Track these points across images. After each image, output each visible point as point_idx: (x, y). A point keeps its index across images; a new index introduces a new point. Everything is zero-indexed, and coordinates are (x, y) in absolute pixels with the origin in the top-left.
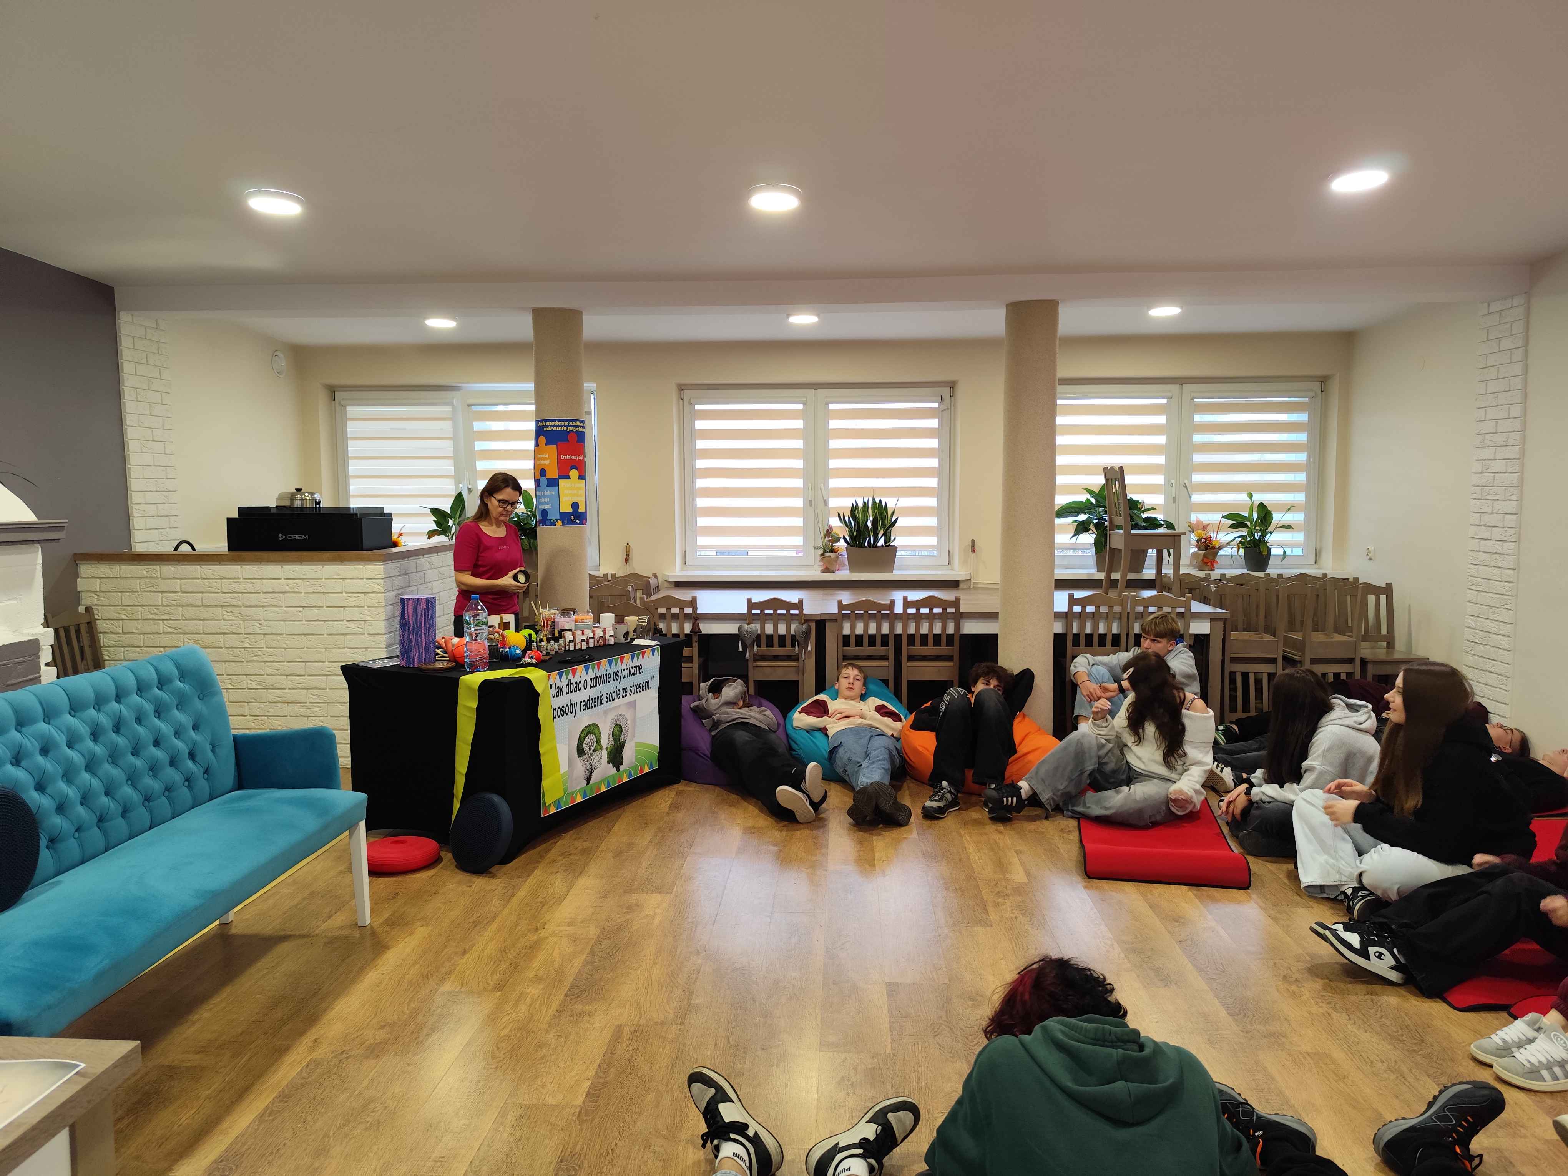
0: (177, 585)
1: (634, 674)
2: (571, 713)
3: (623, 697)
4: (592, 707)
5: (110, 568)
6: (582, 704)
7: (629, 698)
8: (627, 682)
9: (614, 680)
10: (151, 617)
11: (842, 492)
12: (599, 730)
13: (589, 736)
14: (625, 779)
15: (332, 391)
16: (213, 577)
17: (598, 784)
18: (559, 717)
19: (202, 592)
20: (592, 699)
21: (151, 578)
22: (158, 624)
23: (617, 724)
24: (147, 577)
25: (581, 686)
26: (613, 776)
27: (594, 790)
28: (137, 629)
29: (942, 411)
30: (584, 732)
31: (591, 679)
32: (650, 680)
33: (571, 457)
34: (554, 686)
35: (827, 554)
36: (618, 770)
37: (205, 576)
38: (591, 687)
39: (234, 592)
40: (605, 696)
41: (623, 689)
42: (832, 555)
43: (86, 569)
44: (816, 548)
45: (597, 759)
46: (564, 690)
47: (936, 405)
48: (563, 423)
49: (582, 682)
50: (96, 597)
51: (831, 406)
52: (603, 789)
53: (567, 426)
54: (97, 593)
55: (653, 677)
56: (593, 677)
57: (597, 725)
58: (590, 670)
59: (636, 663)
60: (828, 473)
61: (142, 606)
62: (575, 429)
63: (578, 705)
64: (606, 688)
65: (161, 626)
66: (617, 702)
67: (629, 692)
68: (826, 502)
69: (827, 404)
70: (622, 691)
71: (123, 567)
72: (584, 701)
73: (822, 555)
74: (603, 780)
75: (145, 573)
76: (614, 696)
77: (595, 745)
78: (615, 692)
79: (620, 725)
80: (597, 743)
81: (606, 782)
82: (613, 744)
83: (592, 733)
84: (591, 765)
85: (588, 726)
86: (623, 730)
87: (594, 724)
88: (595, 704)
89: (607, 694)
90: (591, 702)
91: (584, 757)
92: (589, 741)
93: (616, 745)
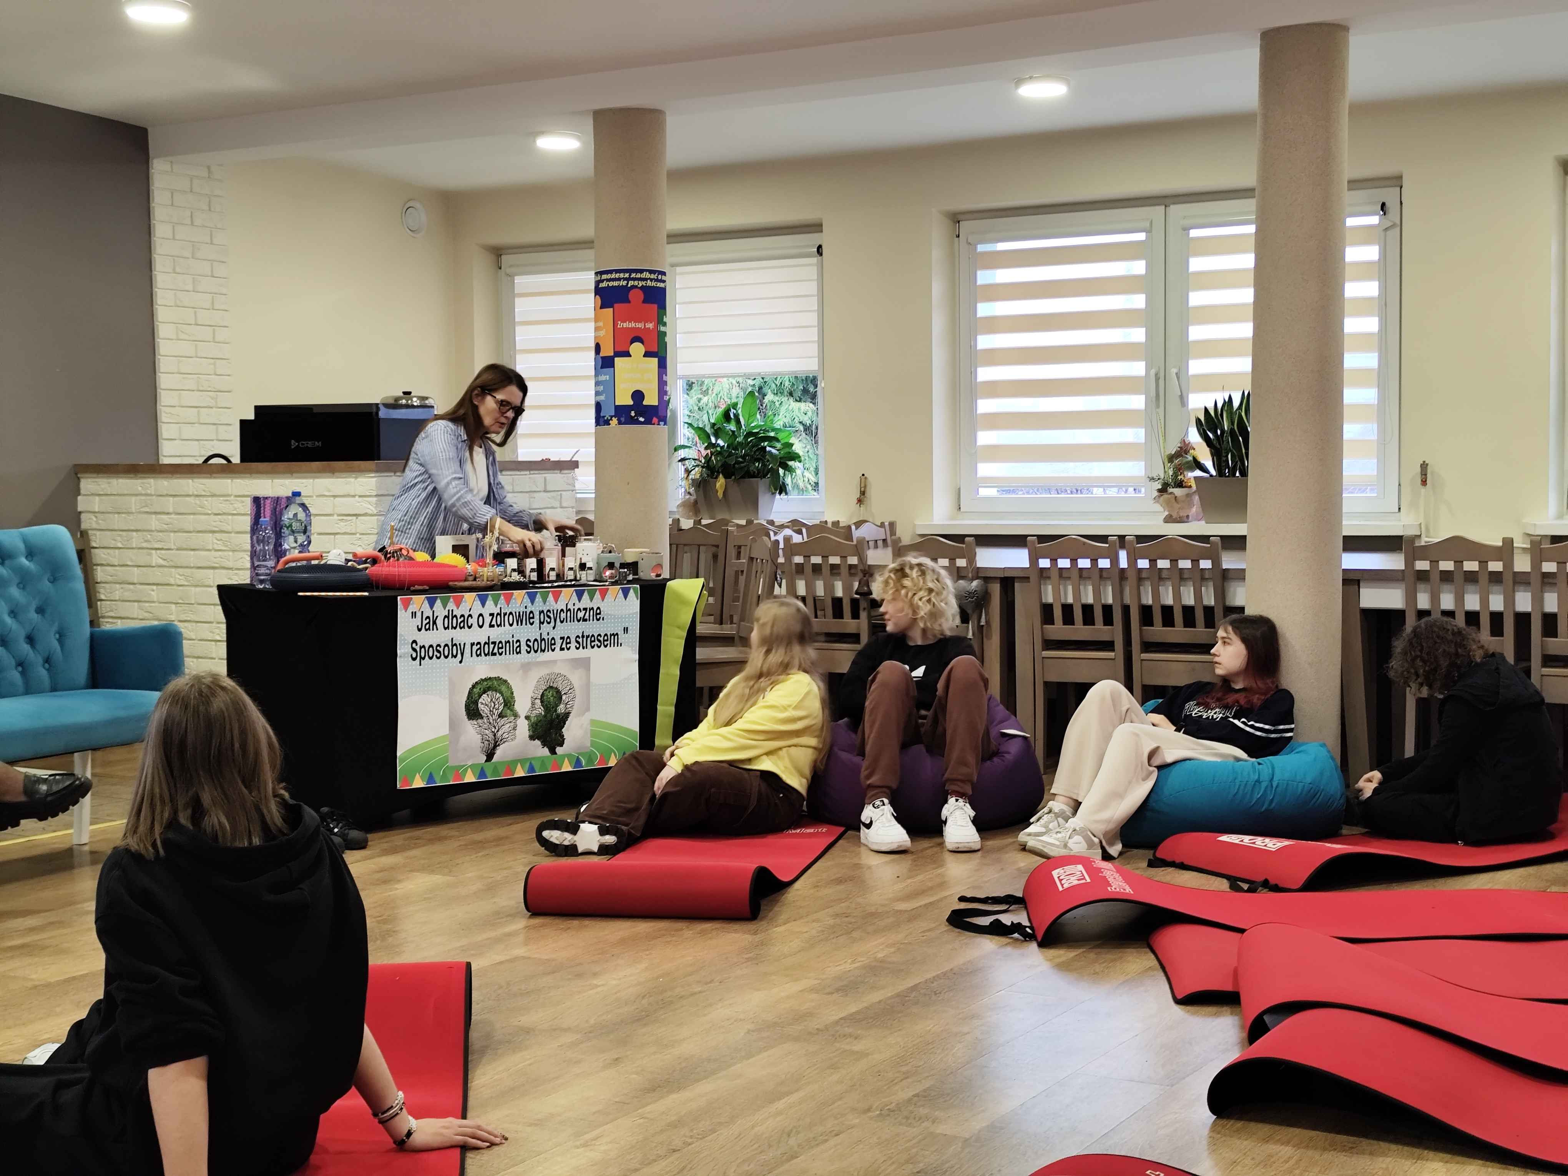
0: (170, 504)
1: (585, 620)
2: (455, 657)
3: (562, 649)
4: (494, 654)
5: (109, 483)
6: (475, 648)
7: (573, 653)
8: (573, 629)
9: (541, 623)
10: (145, 545)
11: (1208, 382)
12: (509, 687)
13: (490, 693)
14: (567, 767)
15: (497, 253)
16: (204, 493)
17: (510, 765)
18: (431, 658)
19: (194, 514)
20: (494, 643)
21: (146, 495)
22: (150, 554)
23: (551, 687)
24: (141, 495)
25: (473, 621)
26: (542, 760)
27: (502, 769)
28: (131, 560)
29: (1386, 229)
30: (479, 687)
31: (492, 615)
32: (621, 633)
33: (633, 325)
34: (419, 615)
35: (1170, 490)
36: (553, 752)
37: (196, 493)
38: (491, 626)
39: (224, 514)
40: (523, 644)
41: (562, 638)
42: (1178, 492)
43: (87, 484)
44: (1152, 479)
45: (506, 728)
46: (439, 622)
47: (1374, 220)
48: (622, 275)
49: (475, 617)
50: (95, 519)
51: (1194, 233)
52: (520, 773)
53: (628, 279)
54: (97, 515)
55: (626, 630)
56: (496, 611)
57: (506, 681)
58: (490, 603)
59: (586, 602)
60: (1186, 350)
61: (137, 531)
62: (641, 284)
63: (468, 647)
64: (526, 632)
65: (156, 558)
66: (548, 655)
67: (573, 644)
68: (1183, 400)
70: (559, 642)
71: (121, 480)
72: (479, 643)
73: (1160, 491)
74: (522, 761)
75: (140, 488)
76: (543, 645)
77: (501, 707)
78: (544, 639)
79: (556, 688)
80: (505, 705)
81: (527, 765)
82: (543, 713)
83: (496, 691)
84: (495, 735)
85: (486, 680)
86: (564, 697)
87: (498, 679)
88: (500, 651)
89: (528, 640)
90: (492, 646)
91: (480, 721)
92: (489, 700)
93: (548, 715)
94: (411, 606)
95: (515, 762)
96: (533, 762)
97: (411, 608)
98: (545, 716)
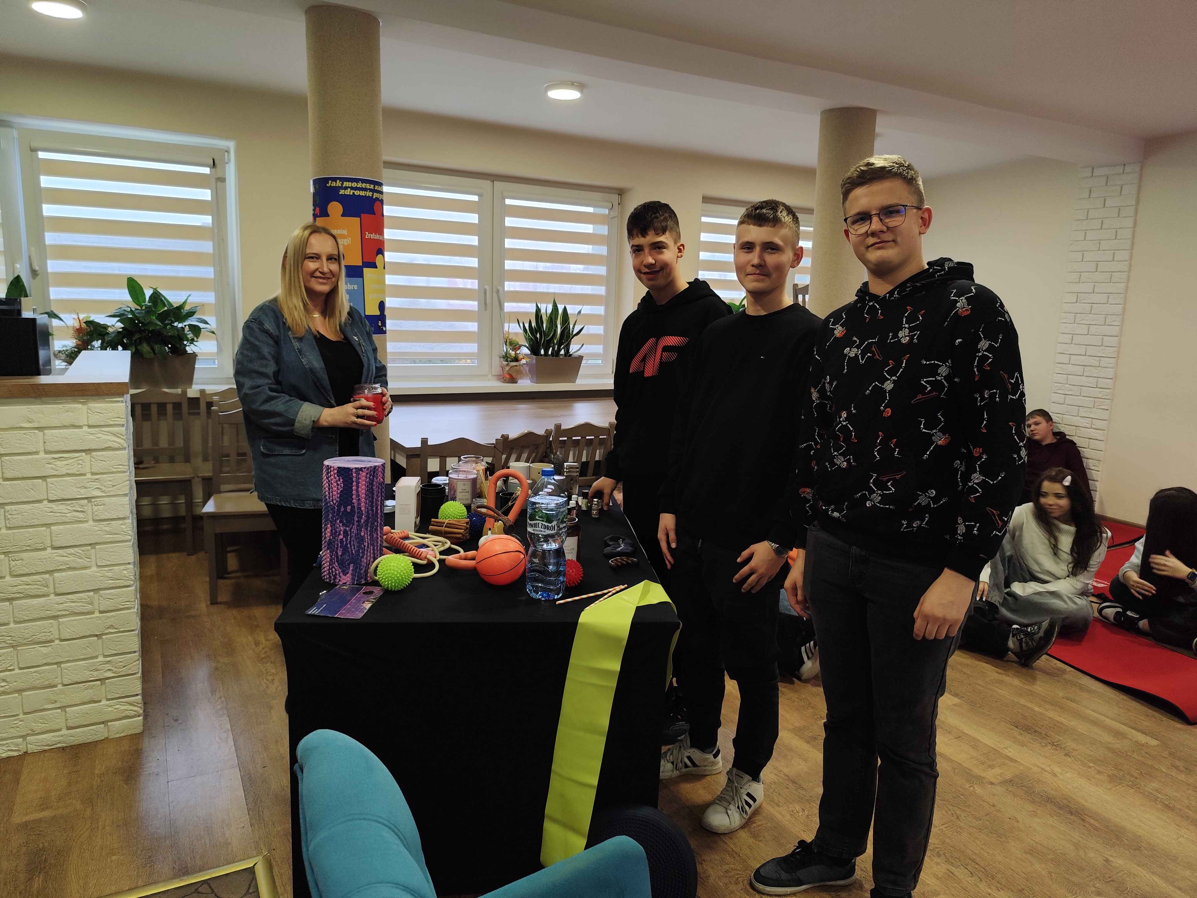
11: (520, 296)
33: (372, 235)
35: (508, 363)
42: (518, 364)
47: (606, 211)
48: (368, 186)
51: (508, 202)
60: (503, 275)
62: (378, 196)
69: (504, 199)
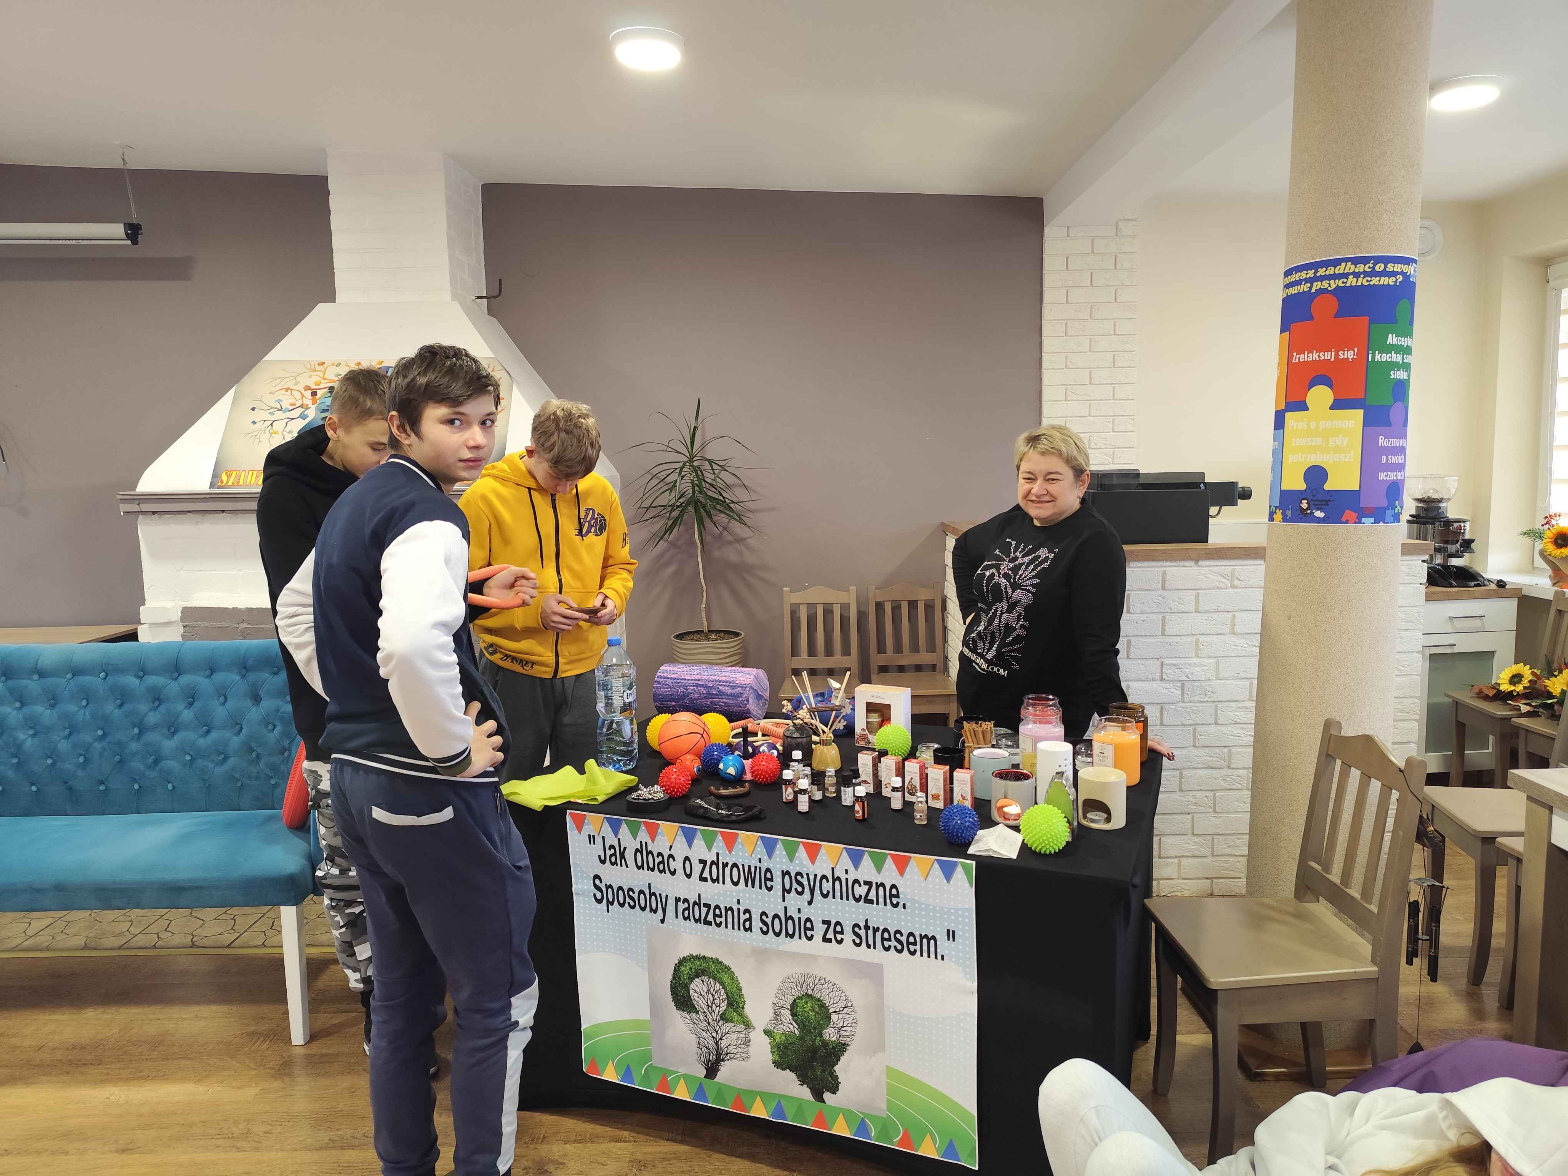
1: (868, 901)
2: (655, 912)
3: (827, 940)
4: (708, 923)
6: (681, 906)
8: (841, 911)
9: (786, 891)
12: (734, 979)
13: (705, 978)
14: (843, 1129)
15: (1545, 264)
17: (747, 1096)
18: (622, 905)
20: (708, 906)
23: (810, 996)
25: (676, 865)
26: (800, 1102)
27: (731, 1096)
30: (689, 965)
31: (703, 862)
33: (1316, 357)
34: (599, 840)
36: (818, 1097)
38: (703, 879)
41: (826, 923)
45: (732, 1038)
46: (629, 856)
48: (1303, 275)
49: (679, 859)
52: (760, 1112)
53: (1311, 281)
55: (950, 934)
56: (710, 857)
57: (728, 969)
58: (701, 842)
63: (671, 902)
64: (761, 901)
66: (798, 945)
67: (849, 937)
70: (818, 925)
72: (686, 901)
74: (764, 1095)
76: (790, 926)
77: (724, 1006)
78: (791, 918)
79: (819, 1000)
80: (730, 1004)
81: (774, 1104)
82: (797, 1033)
83: (714, 979)
84: (717, 1043)
85: (698, 958)
86: (834, 1017)
87: (717, 962)
88: (718, 920)
89: (764, 913)
90: (704, 910)
91: (693, 1015)
92: (706, 990)
93: (808, 1038)
94: (585, 827)
95: (753, 1094)
96: (783, 1103)
97: (588, 829)
98: (801, 1038)
